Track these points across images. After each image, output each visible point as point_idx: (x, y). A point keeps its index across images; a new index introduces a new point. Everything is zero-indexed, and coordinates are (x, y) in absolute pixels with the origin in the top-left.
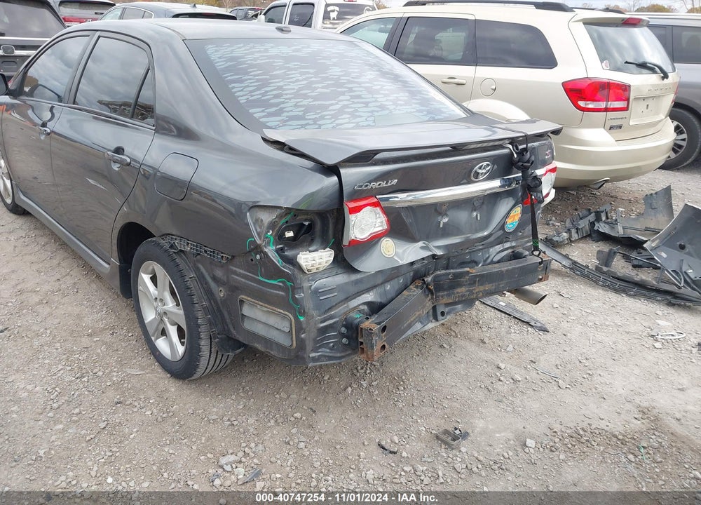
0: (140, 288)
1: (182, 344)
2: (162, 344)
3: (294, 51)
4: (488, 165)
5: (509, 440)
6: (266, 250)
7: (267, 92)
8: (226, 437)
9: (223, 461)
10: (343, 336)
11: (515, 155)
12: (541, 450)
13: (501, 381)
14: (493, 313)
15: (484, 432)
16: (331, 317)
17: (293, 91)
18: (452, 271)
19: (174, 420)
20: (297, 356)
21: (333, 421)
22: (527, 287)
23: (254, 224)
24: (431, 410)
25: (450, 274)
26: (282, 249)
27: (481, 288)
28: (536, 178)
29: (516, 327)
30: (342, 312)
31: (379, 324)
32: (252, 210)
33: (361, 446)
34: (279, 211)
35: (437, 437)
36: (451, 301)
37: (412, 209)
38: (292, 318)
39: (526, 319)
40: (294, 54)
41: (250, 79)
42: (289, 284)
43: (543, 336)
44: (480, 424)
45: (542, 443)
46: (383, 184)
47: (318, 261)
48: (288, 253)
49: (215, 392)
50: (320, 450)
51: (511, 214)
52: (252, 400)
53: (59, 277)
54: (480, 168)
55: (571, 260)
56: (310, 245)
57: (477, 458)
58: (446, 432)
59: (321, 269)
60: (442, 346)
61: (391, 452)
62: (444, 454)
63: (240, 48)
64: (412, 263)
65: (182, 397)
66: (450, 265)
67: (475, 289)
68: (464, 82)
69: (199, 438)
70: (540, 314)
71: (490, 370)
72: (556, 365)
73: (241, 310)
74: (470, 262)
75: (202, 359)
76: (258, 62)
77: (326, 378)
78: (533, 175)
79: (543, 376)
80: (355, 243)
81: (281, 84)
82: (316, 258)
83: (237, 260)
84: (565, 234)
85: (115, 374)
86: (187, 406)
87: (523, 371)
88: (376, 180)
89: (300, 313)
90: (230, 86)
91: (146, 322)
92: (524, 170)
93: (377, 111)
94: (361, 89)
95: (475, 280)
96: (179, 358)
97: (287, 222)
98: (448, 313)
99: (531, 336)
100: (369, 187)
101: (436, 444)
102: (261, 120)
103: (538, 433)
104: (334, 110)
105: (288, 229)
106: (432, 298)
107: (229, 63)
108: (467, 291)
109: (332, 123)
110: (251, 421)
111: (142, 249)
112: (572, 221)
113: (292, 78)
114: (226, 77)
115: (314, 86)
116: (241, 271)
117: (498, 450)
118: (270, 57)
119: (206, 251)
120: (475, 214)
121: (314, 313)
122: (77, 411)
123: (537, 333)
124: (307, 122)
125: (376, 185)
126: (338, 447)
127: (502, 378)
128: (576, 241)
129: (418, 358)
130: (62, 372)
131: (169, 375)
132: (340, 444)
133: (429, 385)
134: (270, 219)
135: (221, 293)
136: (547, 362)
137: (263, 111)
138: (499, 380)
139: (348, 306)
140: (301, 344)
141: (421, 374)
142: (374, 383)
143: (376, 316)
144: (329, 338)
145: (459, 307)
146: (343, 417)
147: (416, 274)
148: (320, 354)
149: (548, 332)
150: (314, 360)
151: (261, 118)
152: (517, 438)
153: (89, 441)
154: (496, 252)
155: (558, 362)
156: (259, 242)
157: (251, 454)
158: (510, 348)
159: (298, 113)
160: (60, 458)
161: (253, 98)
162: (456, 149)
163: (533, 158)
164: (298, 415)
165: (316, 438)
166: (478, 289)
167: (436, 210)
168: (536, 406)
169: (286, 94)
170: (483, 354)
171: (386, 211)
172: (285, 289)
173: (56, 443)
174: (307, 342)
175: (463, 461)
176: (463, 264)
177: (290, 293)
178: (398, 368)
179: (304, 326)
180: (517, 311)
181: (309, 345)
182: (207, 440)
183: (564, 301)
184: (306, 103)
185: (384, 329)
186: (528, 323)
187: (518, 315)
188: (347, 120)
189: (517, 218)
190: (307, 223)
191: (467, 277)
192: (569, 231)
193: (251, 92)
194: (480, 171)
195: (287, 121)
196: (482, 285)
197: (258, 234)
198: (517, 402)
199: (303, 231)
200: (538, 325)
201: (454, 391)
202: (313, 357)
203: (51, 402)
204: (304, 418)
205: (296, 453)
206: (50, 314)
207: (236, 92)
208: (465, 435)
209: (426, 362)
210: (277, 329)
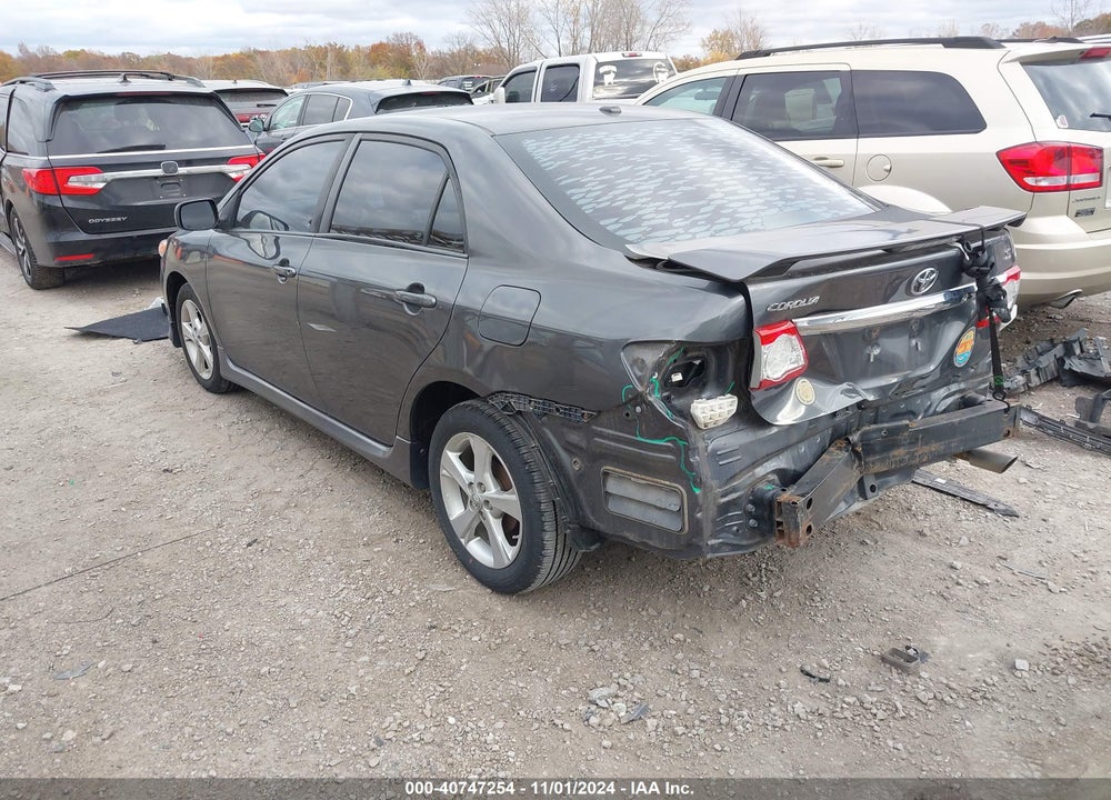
0: (443, 472)
1: (512, 543)
2: (476, 548)
3: (636, 138)
4: (932, 272)
5: (989, 662)
6: (650, 399)
7: (616, 196)
8: (588, 667)
9: (595, 694)
10: (750, 515)
11: (968, 258)
12: (1039, 673)
13: (961, 585)
14: (930, 495)
15: (949, 652)
16: (734, 490)
17: (648, 193)
18: (885, 425)
19: (511, 647)
20: (689, 545)
21: (730, 643)
22: (988, 448)
23: (631, 366)
24: (865, 625)
25: (881, 429)
26: (668, 398)
27: (926, 449)
28: (998, 286)
29: (967, 512)
30: (748, 482)
31: (803, 496)
32: (627, 348)
33: (778, 673)
34: (667, 346)
35: (883, 659)
36: (886, 469)
37: (838, 338)
38: (684, 492)
39: (981, 500)
40: (636, 142)
41: (591, 181)
42: (681, 443)
43: (1011, 523)
44: (941, 642)
45: (1038, 665)
46: (803, 303)
47: (718, 411)
48: (676, 402)
49: (558, 610)
50: (721, 680)
51: (962, 341)
52: (611, 619)
53: (301, 472)
54: (922, 276)
55: (1037, 414)
56: (701, 392)
57: (947, 686)
58: (895, 652)
59: (720, 423)
60: (863, 543)
61: (821, 680)
62: (899, 681)
63: (566, 141)
64: (834, 414)
65: (516, 619)
66: (879, 417)
67: (916, 451)
68: (840, 162)
69: (552, 668)
70: (1001, 493)
71: (940, 570)
72: (1040, 562)
73: (605, 486)
74: (905, 414)
75: (545, 560)
76: (595, 157)
77: (706, 589)
78: (994, 283)
79: (1022, 578)
80: (767, 385)
81: (632, 184)
82: (713, 409)
83: (604, 417)
84: (1020, 378)
85: (415, 592)
86: (524, 629)
87: (991, 572)
88: (793, 298)
89: (695, 482)
90: (568, 193)
91: (451, 519)
92: (980, 277)
93: (763, 211)
94: (734, 182)
95: (917, 438)
96: (507, 563)
97: (675, 361)
98: (880, 487)
99: (992, 522)
100: (784, 308)
101: (883, 669)
102: (617, 233)
103: (1031, 653)
104: (706, 213)
105: (674, 371)
106: (860, 465)
107: (559, 163)
108: (908, 453)
109: (708, 230)
110: (617, 645)
111: (448, 417)
112: (1027, 359)
113: (641, 176)
114: (560, 181)
115: (673, 183)
116: (610, 432)
117: (976, 675)
118: (608, 150)
119: (558, 410)
120: (914, 342)
121: (713, 483)
122: (381, 638)
123: (1001, 520)
124: (675, 231)
125: (794, 304)
126: (746, 675)
127: (961, 581)
128: (1037, 387)
129: (831, 560)
130: (345, 591)
131: (489, 591)
132: (748, 671)
133: (856, 593)
134: (655, 359)
135: (574, 465)
136: (1025, 557)
137: (617, 222)
138: (958, 584)
139: (754, 474)
140: (696, 527)
141: (842, 580)
142: (777, 594)
143: (795, 487)
144: (732, 518)
145: (893, 479)
146: (744, 637)
147: (836, 431)
148: (720, 540)
149: (1017, 517)
150: (714, 549)
151: (615, 231)
152: (1001, 659)
153: (408, 674)
154: (941, 398)
155: (1041, 558)
156: (640, 389)
157: (629, 685)
158: (964, 541)
159: (661, 221)
160: (379, 696)
161: (600, 206)
162: (891, 252)
163: (992, 259)
164: (679, 636)
165: (713, 664)
166: (922, 450)
167: (864, 338)
168: (1020, 617)
169: (641, 197)
170: (924, 550)
171: (804, 341)
172: (675, 451)
173: (367, 678)
174: (704, 525)
175: (927, 689)
176: (897, 416)
177: (683, 455)
178: (806, 574)
179: (700, 501)
180: (965, 490)
181: (707, 528)
182: (564, 670)
183: (1034, 473)
184: (669, 207)
185: (809, 503)
186: (984, 506)
187: (967, 496)
188: (727, 225)
189: (969, 347)
190: (697, 362)
191: (906, 434)
192: (1024, 372)
193: (597, 198)
194: (923, 281)
195: (649, 233)
196: (927, 444)
197: (639, 379)
198: (990, 612)
199: (692, 373)
200: (1001, 507)
201: (894, 600)
202: (712, 545)
203: (344, 629)
204: (689, 640)
205: (690, 684)
206: (305, 520)
207: (577, 200)
208: (924, 656)
209: (844, 564)
210: (660, 509)
